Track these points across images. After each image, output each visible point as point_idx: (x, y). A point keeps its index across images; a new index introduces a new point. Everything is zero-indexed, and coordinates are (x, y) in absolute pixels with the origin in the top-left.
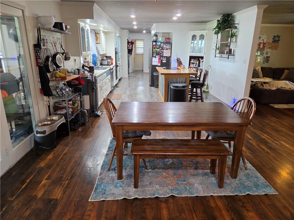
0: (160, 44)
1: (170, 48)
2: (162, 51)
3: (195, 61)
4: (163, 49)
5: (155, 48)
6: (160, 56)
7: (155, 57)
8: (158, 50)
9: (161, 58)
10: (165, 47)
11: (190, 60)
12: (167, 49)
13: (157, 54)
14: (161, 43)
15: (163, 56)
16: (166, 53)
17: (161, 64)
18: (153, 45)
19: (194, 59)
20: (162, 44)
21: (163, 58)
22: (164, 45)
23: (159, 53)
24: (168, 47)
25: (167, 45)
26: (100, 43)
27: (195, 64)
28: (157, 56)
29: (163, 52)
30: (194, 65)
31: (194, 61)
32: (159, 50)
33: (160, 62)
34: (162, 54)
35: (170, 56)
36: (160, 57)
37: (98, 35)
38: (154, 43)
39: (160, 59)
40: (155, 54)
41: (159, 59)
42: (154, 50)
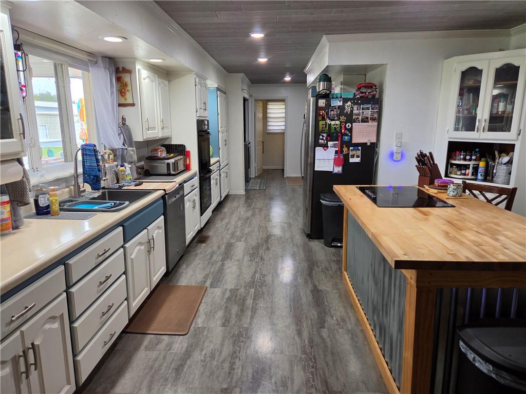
0: (341, 104)
1: (376, 116)
2: (348, 125)
3: (470, 160)
4: (350, 119)
5: (323, 119)
6: (343, 143)
7: (325, 146)
8: (333, 123)
9: (345, 149)
10: (359, 115)
11: (450, 157)
12: (365, 120)
13: (331, 137)
14: (345, 100)
15: (349, 144)
16: (362, 134)
17: (343, 169)
18: (317, 109)
19: (465, 151)
20: (349, 103)
21: (351, 148)
22: (355, 107)
23: (337, 133)
24: (368, 113)
25: (365, 106)
26: (133, 105)
27: (470, 171)
28: (330, 144)
29: (351, 130)
30: (465, 174)
31: (465, 159)
32: (338, 122)
33: (341, 163)
34: (346, 138)
35: (374, 141)
36: (342, 148)
37: (126, 78)
38: (322, 102)
39: (342, 151)
40: (325, 135)
41: (336, 152)
42: (321, 123)
